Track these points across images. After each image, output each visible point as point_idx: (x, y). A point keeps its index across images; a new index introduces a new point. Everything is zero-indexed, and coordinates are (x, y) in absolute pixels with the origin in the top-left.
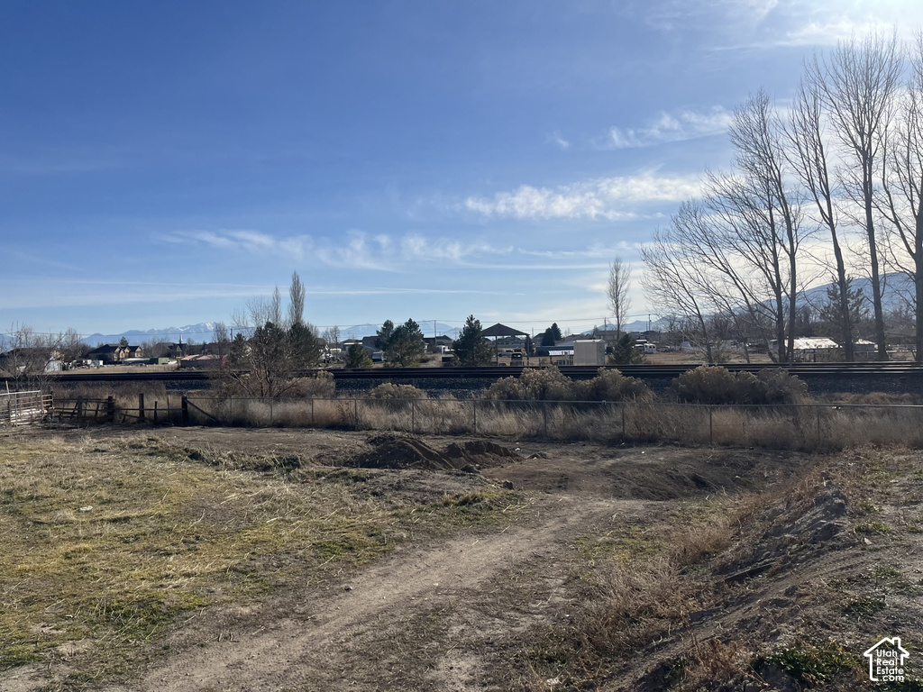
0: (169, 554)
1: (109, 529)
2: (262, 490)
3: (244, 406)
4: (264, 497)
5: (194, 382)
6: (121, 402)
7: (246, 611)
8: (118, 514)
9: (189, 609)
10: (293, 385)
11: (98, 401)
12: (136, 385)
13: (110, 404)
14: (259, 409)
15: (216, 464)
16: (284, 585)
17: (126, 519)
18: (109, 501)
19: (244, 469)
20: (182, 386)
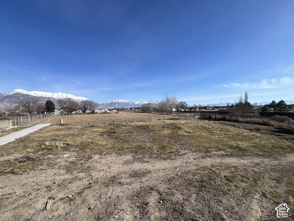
0: (237, 141)
1: (224, 135)
2: (252, 134)
3: (237, 118)
4: (254, 135)
5: (224, 113)
6: (211, 116)
7: (260, 153)
8: (224, 133)
9: (247, 150)
10: (248, 115)
11: (208, 116)
12: (213, 113)
13: (210, 116)
14: (240, 119)
15: (239, 128)
16: (267, 151)
17: (226, 134)
18: (221, 131)
19: (246, 129)
20: (221, 114)
